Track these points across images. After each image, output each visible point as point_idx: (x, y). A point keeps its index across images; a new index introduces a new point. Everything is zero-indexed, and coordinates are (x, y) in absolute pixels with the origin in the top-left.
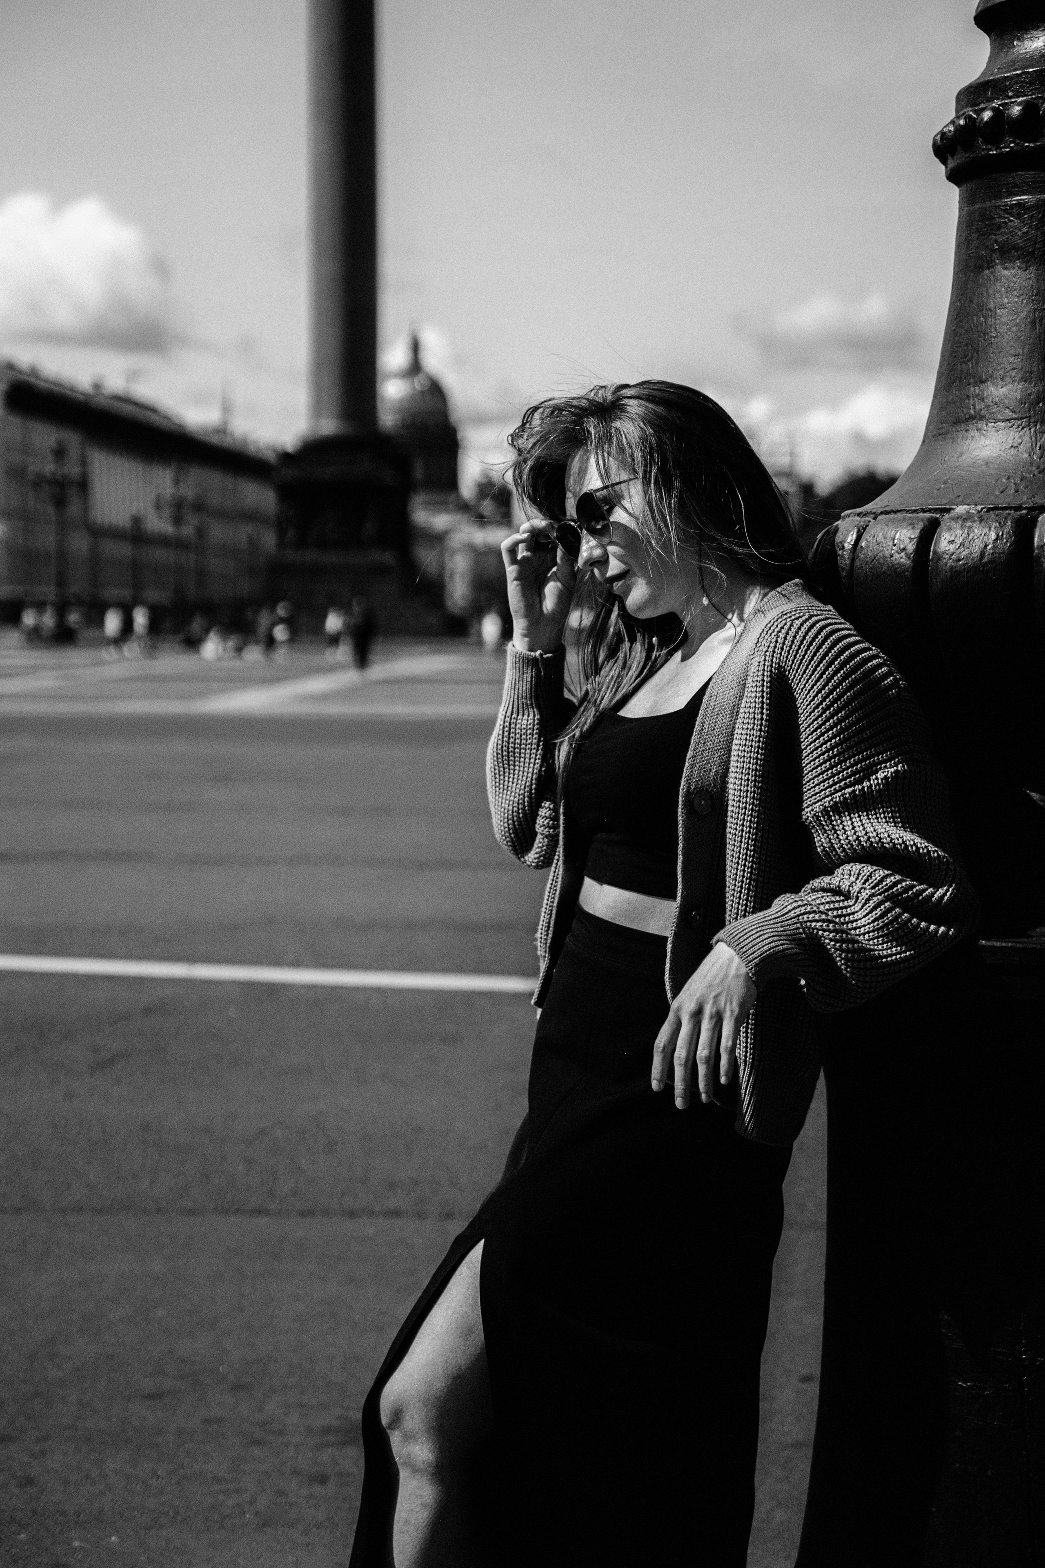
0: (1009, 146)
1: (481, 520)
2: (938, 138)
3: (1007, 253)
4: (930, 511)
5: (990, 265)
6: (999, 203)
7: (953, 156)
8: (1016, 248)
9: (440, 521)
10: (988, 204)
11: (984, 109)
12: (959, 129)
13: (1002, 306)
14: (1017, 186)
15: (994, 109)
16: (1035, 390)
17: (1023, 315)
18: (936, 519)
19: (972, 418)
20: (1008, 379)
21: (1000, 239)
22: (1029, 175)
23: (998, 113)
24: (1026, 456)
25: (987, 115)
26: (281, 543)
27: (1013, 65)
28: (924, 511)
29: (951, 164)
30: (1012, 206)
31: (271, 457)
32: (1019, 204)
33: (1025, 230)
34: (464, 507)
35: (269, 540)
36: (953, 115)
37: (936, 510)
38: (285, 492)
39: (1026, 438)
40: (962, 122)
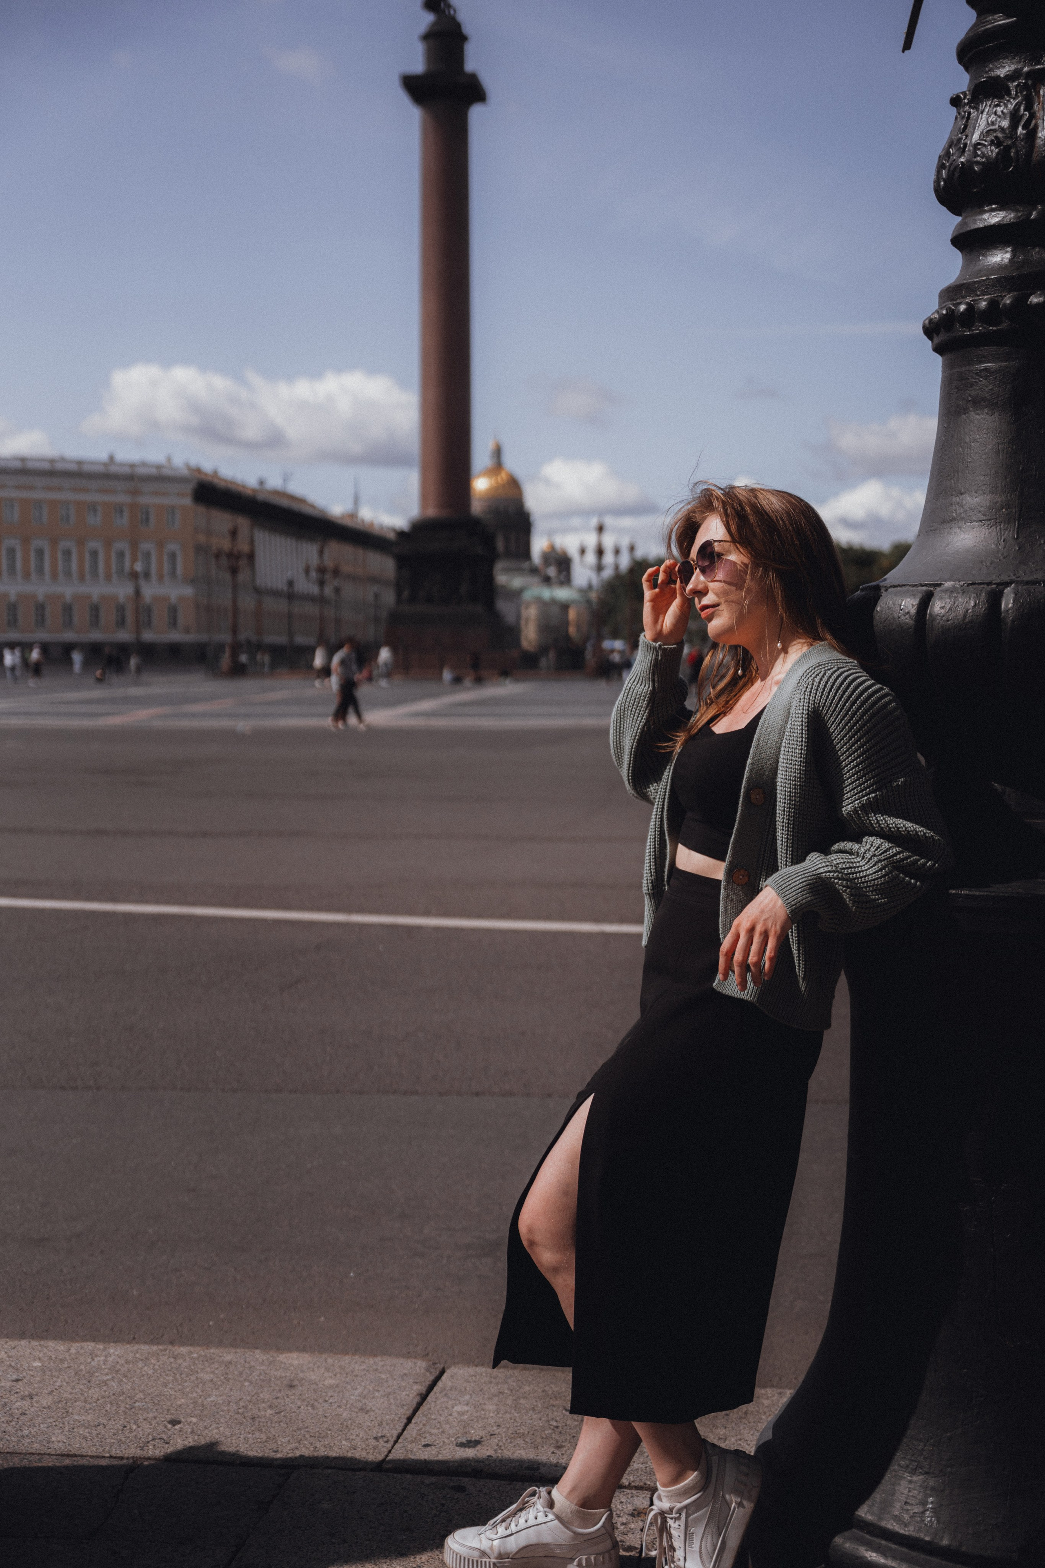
0: (978, 329)
1: (547, 580)
2: (927, 322)
3: (977, 403)
4: (926, 585)
5: (965, 411)
6: (972, 368)
7: (938, 334)
8: (984, 399)
9: (517, 582)
10: (964, 369)
11: (960, 303)
12: (943, 318)
13: (975, 441)
14: (984, 357)
15: (968, 304)
16: (1000, 500)
17: (990, 447)
18: (931, 591)
19: (954, 519)
20: (980, 492)
21: (973, 393)
22: (993, 349)
23: (970, 307)
24: (993, 546)
25: (962, 307)
26: (399, 601)
27: (979, 273)
28: (922, 585)
29: (937, 340)
30: (981, 371)
31: (392, 536)
32: (986, 369)
33: (990, 387)
34: (534, 571)
35: (389, 598)
36: (936, 307)
37: (930, 585)
38: (402, 561)
39: (994, 534)
40: (944, 312)
